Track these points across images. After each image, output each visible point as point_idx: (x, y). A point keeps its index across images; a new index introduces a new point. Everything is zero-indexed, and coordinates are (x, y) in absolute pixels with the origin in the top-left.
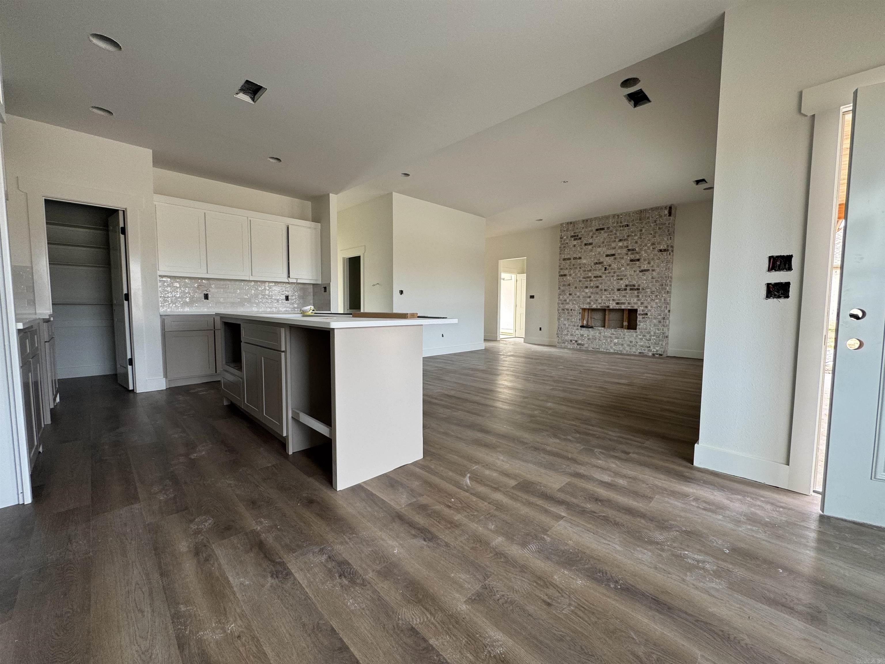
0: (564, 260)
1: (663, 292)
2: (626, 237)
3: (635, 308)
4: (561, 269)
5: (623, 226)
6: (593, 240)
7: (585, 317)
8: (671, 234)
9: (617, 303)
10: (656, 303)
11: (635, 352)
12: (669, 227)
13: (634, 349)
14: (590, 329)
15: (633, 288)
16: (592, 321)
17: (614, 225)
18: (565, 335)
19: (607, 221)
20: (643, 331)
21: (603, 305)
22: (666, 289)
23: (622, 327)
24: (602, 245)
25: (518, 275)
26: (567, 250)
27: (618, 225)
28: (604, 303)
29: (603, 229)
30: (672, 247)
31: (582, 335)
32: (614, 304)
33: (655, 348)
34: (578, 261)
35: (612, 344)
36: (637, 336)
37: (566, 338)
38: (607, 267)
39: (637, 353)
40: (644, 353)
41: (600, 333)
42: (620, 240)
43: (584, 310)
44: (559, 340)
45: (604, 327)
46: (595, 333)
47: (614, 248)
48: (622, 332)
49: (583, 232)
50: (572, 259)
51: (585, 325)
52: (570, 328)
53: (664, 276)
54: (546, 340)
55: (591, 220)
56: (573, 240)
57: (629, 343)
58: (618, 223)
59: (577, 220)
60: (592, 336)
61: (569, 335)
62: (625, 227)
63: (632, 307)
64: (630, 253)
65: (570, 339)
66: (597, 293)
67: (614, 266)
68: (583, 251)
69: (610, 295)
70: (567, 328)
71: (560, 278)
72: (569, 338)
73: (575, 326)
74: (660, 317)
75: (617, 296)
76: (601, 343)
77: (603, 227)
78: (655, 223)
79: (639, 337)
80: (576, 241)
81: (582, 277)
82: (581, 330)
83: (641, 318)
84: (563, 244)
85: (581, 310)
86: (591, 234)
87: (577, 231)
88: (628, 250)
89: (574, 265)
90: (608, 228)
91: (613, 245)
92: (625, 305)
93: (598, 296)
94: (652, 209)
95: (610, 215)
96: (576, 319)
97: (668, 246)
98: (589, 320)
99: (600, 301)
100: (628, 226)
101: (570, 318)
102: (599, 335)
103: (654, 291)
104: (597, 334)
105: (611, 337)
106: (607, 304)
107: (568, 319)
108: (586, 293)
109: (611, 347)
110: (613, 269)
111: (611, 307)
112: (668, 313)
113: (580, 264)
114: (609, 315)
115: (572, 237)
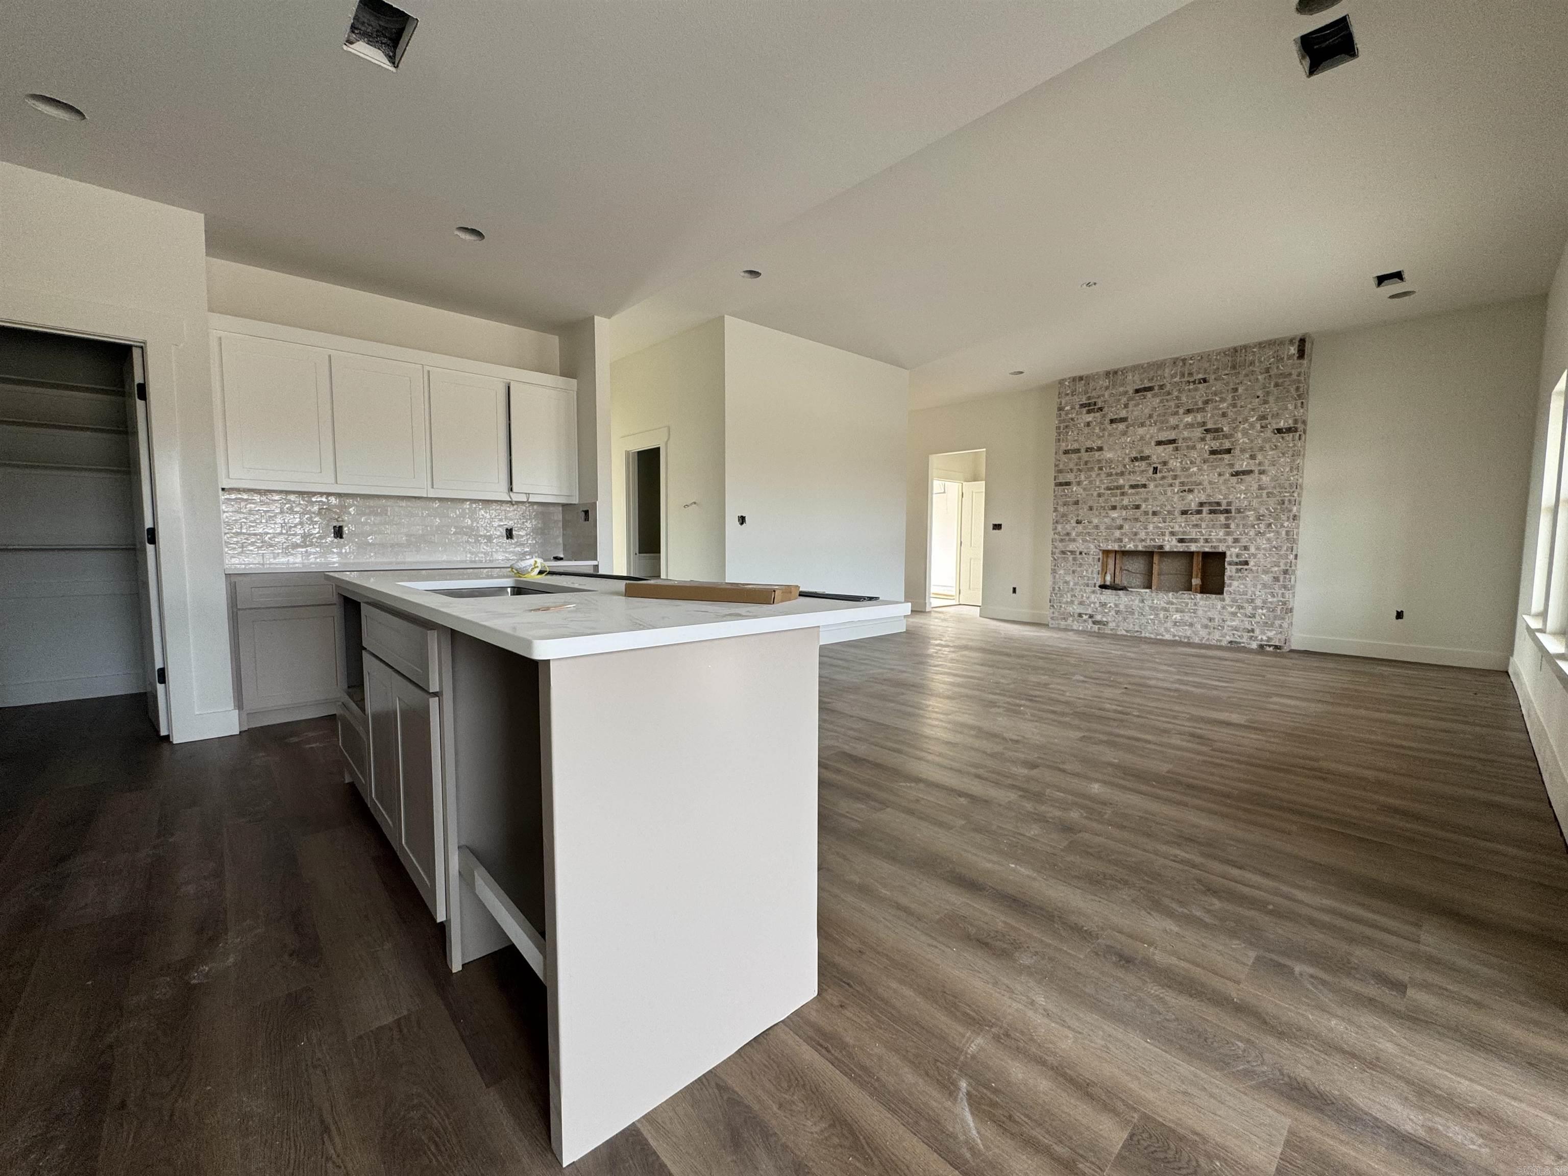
0: (1066, 452)
1: (1284, 517)
2: (1200, 405)
3: (1220, 550)
4: (1060, 471)
5: (1194, 382)
6: (1127, 412)
7: (1109, 567)
8: (1301, 397)
9: (1181, 541)
10: (1268, 540)
11: (1220, 641)
12: (1299, 382)
13: (1217, 635)
14: (1121, 592)
15: (1216, 509)
16: (1124, 576)
17: (1175, 380)
18: (1067, 603)
19: (1159, 373)
20: (1238, 597)
21: (1148, 543)
22: (1290, 511)
23: (1189, 588)
24: (1148, 423)
25: (964, 483)
26: (1072, 432)
27: (1182, 380)
28: (1151, 539)
29: (1150, 389)
30: (1304, 422)
31: (1103, 605)
32: (1174, 542)
33: (1263, 633)
34: (1097, 456)
35: (1169, 624)
36: (1224, 608)
37: (1070, 609)
38: (1159, 467)
39: (1224, 643)
40: (1240, 643)
41: (1143, 601)
42: (1189, 411)
43: (1106, 553)
44: (1053, 613)
45: (1149, 586)
46: (1132, 601)
47: (1175, 427)
48: (1192, 599)
49: (1107, 394)
50: (1083, 451)
51: (1108, 583)
52: (1078, 590)
53: (1287, 485)
54: (1025, 613)
55: (1124, 371)
56: (1085, 412)
57: (1206, 622)
58: (1183, 375)
59: (1095, 371)
60: (1126, 606)
61: (1076, 603)
62: (1201, 383)
63: (1215, 547)
64: (1209, 436)
65: (1078, 611)
66: (1136, 520)
67: (1174, 463)
68: (1106, 434)
69: (1164, 524)
70: (1072, 589)
71: (1056, 488)
72: (1076, 609)
73: (1088, 586)
74: (1276, 569)
75: (1180, 526)
76: (1144, 621)
77: (1150, 385)
78: (1266, 375)
79: (1229, 609)
80: (1092, 415)
81: (1103, 486)
82: (1101, 594)
83: (1234, 571)
84: (1064, 421)
85: (1101, 553)
86: (1124, 400)
87: (1094, 394)
88: (1205, 430)
89: (1086, 463)
90: (1161, 387)
91: (1173, 421)
92: (1199, 545)
93: (1138, 524)
94: (1261, 345)
95: (1166, 360)
96: (1090, 571)
97: (1296, 421)
98: (1117, 573)
99: (1142, 535)
100: (1205, 381)
101: (1079, 569)
102: (1141, 605)
103: (1263, 516)
104: (1137, 602)
105: (1166, 610)
106: (1158, 542)
107: (1074, 572)
108: (1113, 519)
109: (1167, 630)
110: (1173, 471)
111: (1167, 548)
112: (1294, 561)
113: (1099, 461)
114: (1160, 562)
115: (1082, 406)
